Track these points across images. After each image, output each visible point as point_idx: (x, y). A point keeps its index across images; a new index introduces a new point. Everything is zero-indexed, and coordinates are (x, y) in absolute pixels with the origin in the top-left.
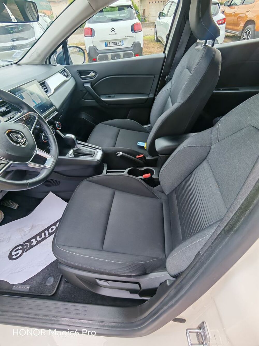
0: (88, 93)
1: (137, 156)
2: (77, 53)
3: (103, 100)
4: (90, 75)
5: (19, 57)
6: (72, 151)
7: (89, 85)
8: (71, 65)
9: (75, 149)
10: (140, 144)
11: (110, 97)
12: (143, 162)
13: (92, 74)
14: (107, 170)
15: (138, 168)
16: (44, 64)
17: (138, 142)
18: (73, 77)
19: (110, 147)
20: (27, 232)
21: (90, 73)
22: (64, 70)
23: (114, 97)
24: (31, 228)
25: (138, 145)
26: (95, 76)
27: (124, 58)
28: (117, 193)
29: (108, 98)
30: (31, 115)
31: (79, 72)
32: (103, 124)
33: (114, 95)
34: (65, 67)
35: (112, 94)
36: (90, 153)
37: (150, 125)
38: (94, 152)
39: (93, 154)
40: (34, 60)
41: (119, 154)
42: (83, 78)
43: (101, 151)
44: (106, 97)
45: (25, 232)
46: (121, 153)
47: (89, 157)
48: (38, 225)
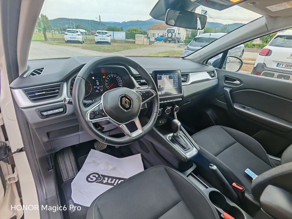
0: (224, 96)
1: (234, 184)
2: (238, 63)
3: (235, 107)
4: (234, 82)
5: (187, 54)
6: (171, 135)
7: (228, 90)
8: (222, 69)
9: (175, 134)
10: (248, 171)
11: (244, 108)
12: (237, 196)
13: (238, 82)
14: (192, 172)
15: (226, 198)
16: (201, 63)
17: (248, 169)
18: (218, 79)
19: (209, 153)
20: (109, 169)
21: (236, 80)
22: (213, 71)
23: (248, 110)
24: (113, 169)
25: (246, 171)
26: (239, 84)
27: (277, 78)
28: (181, 204)
29: (242, 108)
30: (150, 92)
31: (226, 77)
32: (221, 127)
33: (249, 108)
34: (216, 70)
35: (249, 106)
36: (184, 146)
37: (279, 159)
38: (189, 148)
39: (187, 149)
40: (195, 59)
41: (213, 166)
42: (226, 82)
43: (197, 151)
44: (240, 107)
45: (108, 168)
46: (215, 167)
47: (182, 149)
48: (118, 170)
